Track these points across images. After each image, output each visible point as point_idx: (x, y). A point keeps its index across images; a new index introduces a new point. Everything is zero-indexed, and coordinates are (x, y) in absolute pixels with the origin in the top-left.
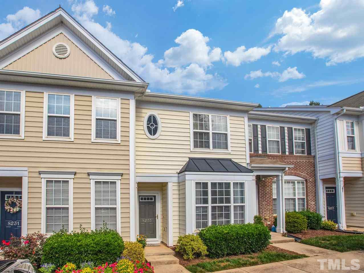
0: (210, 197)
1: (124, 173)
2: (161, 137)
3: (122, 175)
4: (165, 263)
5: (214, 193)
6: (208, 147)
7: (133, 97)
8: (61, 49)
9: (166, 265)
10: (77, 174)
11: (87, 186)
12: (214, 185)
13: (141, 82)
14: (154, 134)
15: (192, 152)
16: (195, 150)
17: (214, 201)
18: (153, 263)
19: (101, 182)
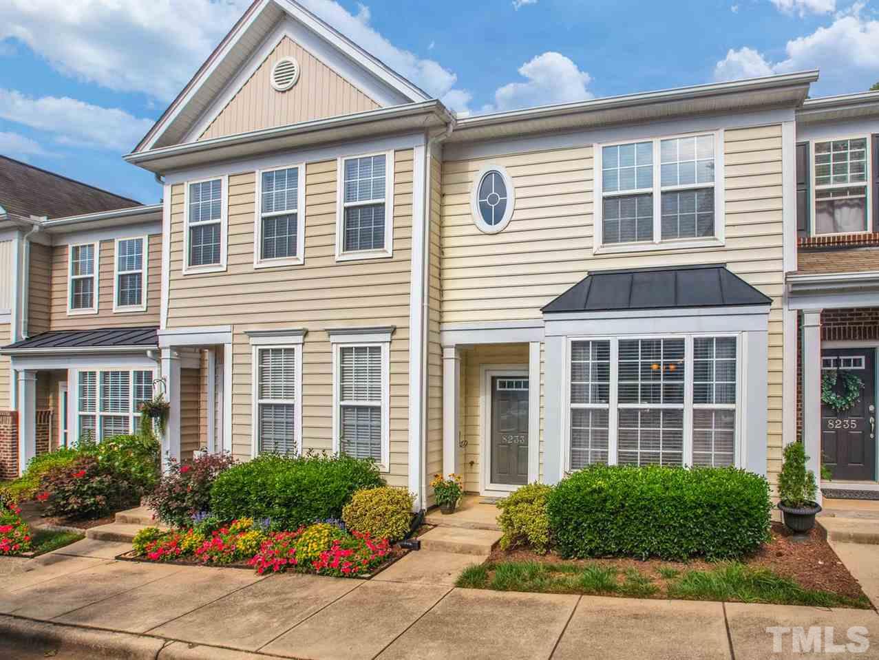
0: (614, 383)
1: (398, 325)
2: (512, 227)
3: (393, 330)
4: (454, 548)
5: (626, 371)
6: (648, 235)
7: (422, 139)
8: (285, 71)
9: (455, 554)
10: (310, 333)
11: (324, 358)
12: (627, 347)
13: (425, 101)
14: (498, 219)
15: (597, 257)
16: (605, 249)
17: (626, 394)
18: (427, 545)
19: (366, 348)
